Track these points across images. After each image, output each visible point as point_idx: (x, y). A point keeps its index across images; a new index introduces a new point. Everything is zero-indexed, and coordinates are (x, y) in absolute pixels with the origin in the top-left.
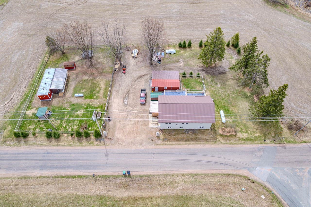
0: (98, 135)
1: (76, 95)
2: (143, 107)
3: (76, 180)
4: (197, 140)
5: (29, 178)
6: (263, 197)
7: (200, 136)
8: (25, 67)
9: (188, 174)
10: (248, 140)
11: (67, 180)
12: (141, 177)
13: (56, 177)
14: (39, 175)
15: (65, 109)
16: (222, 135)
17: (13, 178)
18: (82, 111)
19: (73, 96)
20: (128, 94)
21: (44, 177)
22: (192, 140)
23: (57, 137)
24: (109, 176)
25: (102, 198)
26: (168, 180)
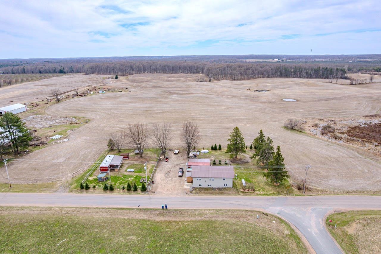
0: (144, 189)
1: (128, 170)
2: (180, 178)
3: (125, 211)
4: (222, 194)
5: (88, 208)
6: (274, 222)
7: (224, 192)
8: (89, 157)
9: (214, 210)
10: (264, 195)
11: (117, 210)
12: (175, 210)
13: (109, 208)
14: (96, 207)
15: (119, 177)
16: (242, 192)
17: (76, 208)
18: (132, 178)
19: (126, 171)
20: (169, 172)
21: (100, 208)
22: (218, 194)
23: (112, 189)
24: (150, 209)
25: (143, 221)
26: (197, 213)
